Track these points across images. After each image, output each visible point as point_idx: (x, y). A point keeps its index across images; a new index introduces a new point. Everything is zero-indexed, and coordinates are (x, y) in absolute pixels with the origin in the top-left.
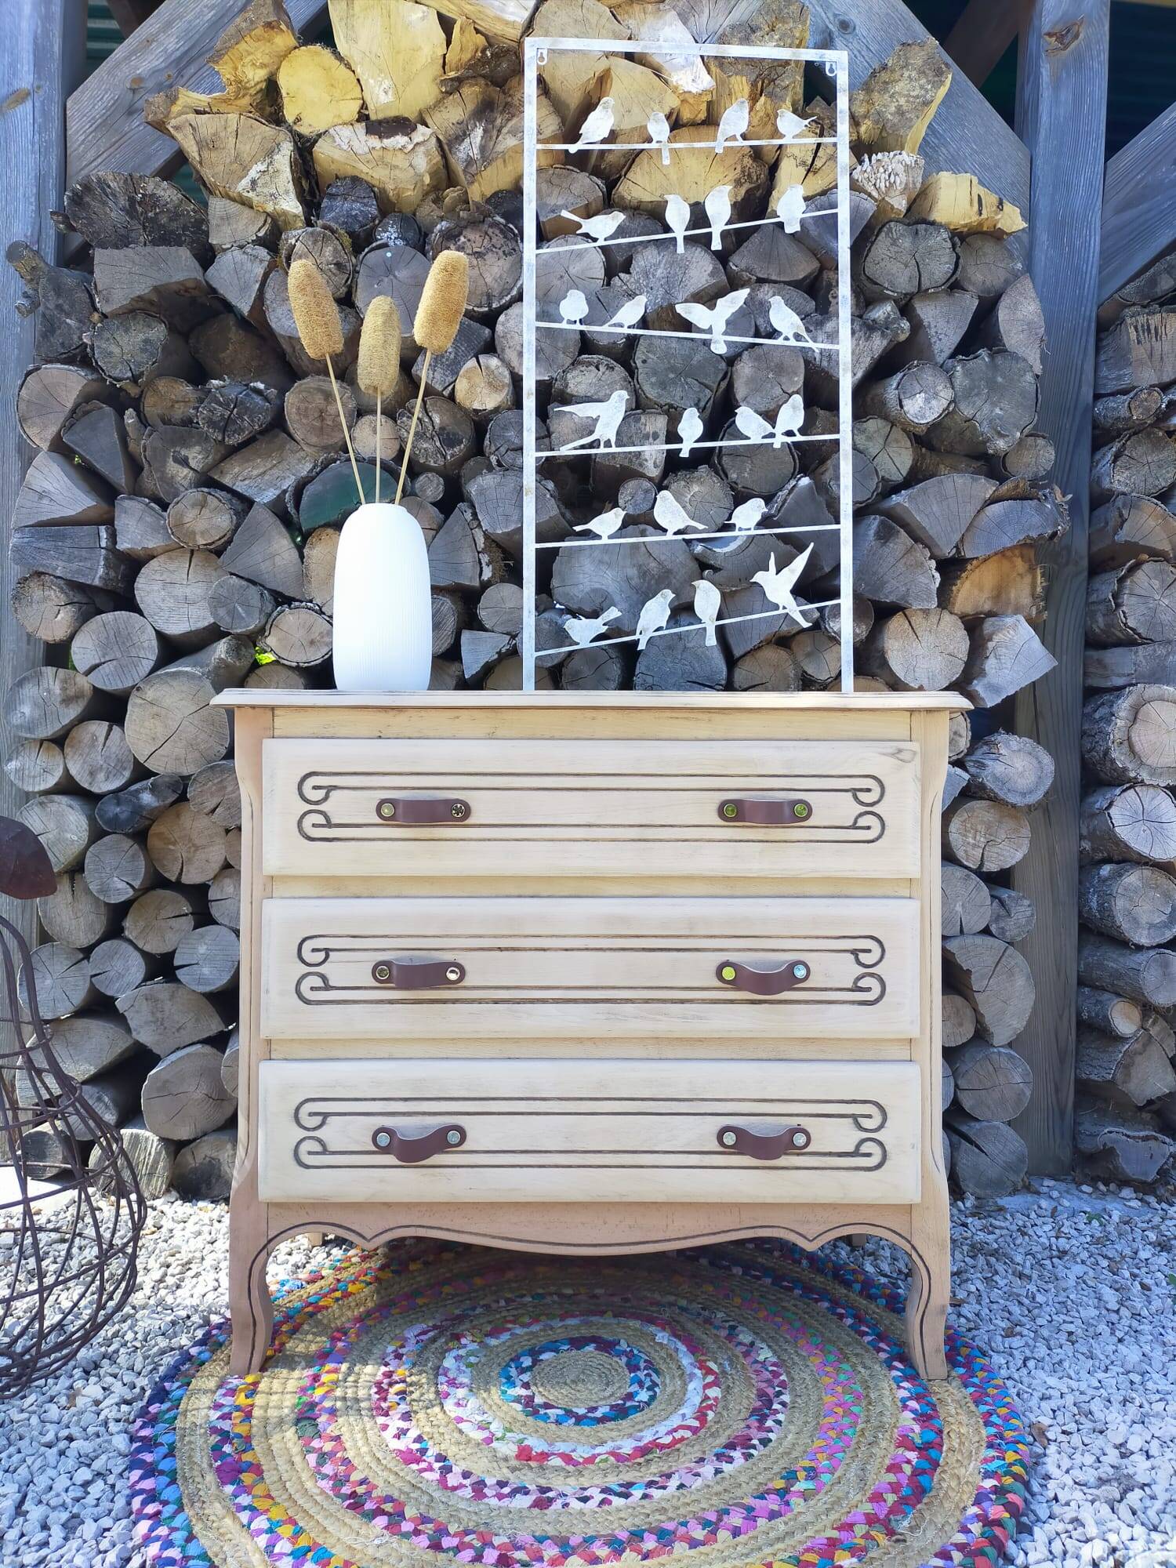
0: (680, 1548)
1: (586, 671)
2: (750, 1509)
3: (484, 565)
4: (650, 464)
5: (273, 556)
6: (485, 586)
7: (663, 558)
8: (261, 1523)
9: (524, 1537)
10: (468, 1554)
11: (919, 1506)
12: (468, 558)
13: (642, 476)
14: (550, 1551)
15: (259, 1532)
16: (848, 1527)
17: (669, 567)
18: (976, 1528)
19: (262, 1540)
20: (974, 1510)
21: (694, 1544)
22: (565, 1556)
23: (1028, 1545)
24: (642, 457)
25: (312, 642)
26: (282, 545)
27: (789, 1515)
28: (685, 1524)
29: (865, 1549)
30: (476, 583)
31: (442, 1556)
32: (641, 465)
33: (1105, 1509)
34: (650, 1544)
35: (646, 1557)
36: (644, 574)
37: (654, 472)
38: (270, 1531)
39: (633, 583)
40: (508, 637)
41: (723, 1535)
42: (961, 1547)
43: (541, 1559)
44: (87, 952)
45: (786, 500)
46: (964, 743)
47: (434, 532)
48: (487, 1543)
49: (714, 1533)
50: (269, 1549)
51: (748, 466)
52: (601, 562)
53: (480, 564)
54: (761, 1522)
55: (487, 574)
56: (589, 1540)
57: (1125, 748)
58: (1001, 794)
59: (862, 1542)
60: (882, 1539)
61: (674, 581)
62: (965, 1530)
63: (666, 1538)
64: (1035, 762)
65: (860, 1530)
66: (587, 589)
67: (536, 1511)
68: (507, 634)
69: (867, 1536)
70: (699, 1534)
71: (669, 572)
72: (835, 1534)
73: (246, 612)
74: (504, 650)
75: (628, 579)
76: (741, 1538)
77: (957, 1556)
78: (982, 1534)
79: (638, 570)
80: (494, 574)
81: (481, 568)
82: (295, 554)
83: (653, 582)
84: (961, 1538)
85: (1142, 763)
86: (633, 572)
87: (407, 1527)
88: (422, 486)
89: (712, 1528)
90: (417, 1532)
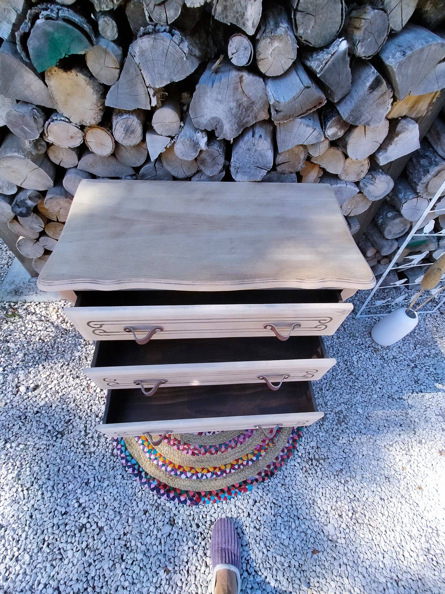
0: (230, 449)
1: (209, 160)
2: (245, 435)
3: (151, 96)
4: (249, 24)
5: (29, 86)
6: (154, 109)
7: (251, 94)
8: (140, 442)
9: (197, 446)
10: (185, 452)
11: (280, 433)
12: (141, 90)
13: (244, 33)
14: (203, 451)
15: (140, 445)
16: (264, 441)
17: (254, 100)
18: (291, 442)
19: (141, 447)
20: (291, 436)
21: (232, 448)
22: (206, 452)
23: (301, 443)
24: (245, 17)
25: (72, 137)
26: (31, 78)
27: (252, 436)
28: (230, 441)
29: (267, 449)
30: (149, 109)
31: (180, 452)
32: (244, 24)
33: (318, 427)
34: (223, 449)
35: (222, 452)
36: (239, 105)
37: (251, 32)
38: (143, 444)
39: (233, 111)
40: (170, 139)
41: (239, 445)
42: (287, 448)
43: (200, 453)
44: (38, 240)
45: (328, 61)
46: (363, 175)
47: (118, 71)
48: (189, 448)
49: (236, 444)
50: (143, 449)
51: (312, 23)
52: (217, 100)
53: (150, 96)
54: (247, 439)
55: (154, 103)
56: (211, 447)
57: (424, 185)
58: (368, 197)
59: (266, 447)
60: (271, 445)
61: (255, 108)
62: (288, 442)
63: (227, 446)
64: (387, 185)
65: (267, 442)
66: (209, 118)
67: (199, 436)
68: (169, 137)
69: (268, 444)
70: (233, 445)
71: (253, 103)
72: (261, 444)
73: (30, 130)
74: (168, 147)
75: (231, 109)
76: (242, 445)
77: (286, 451)
78: (292, 444)
79: (237, 103)
80: (157, 101)
81: (150, 98)
82: (41, 83)
83: (244, 110)
84: (287, 445)
85: (427, 191)
86: (233, 105)
87: (172, 443)
88: (103, 29)
89: (236, 443)
90: (174, 444)
